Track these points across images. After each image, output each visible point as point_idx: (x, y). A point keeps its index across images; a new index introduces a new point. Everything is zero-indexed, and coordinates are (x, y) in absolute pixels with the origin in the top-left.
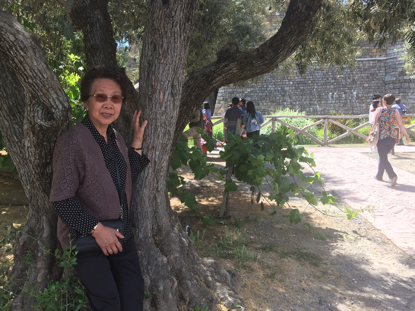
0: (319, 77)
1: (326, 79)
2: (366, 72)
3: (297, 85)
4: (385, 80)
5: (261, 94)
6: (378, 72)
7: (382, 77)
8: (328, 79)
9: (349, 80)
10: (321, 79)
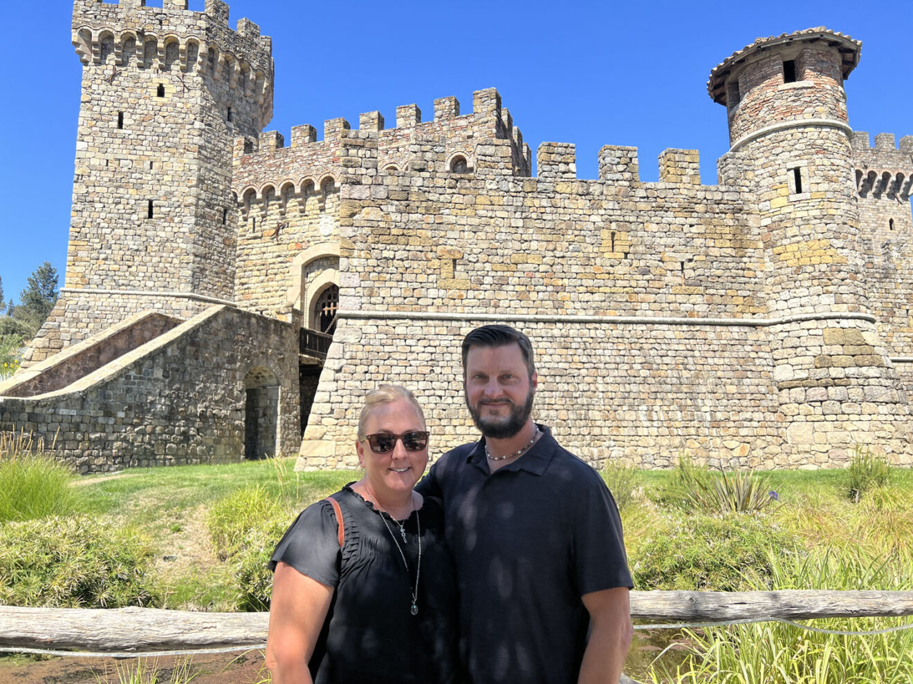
0: (608, 359)
1: (626, 367)
2: (726, 354)
3: (549, 379)
4: (777, 378)
5: (450, 400)
6: (753, 355)
7: (765, 368)
8: (631, 368)
9: (685, 374)
10: (613, 366)
